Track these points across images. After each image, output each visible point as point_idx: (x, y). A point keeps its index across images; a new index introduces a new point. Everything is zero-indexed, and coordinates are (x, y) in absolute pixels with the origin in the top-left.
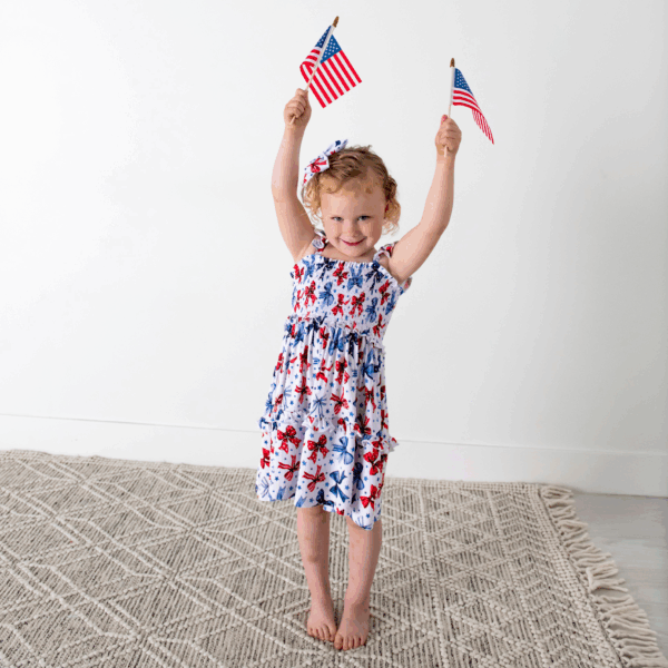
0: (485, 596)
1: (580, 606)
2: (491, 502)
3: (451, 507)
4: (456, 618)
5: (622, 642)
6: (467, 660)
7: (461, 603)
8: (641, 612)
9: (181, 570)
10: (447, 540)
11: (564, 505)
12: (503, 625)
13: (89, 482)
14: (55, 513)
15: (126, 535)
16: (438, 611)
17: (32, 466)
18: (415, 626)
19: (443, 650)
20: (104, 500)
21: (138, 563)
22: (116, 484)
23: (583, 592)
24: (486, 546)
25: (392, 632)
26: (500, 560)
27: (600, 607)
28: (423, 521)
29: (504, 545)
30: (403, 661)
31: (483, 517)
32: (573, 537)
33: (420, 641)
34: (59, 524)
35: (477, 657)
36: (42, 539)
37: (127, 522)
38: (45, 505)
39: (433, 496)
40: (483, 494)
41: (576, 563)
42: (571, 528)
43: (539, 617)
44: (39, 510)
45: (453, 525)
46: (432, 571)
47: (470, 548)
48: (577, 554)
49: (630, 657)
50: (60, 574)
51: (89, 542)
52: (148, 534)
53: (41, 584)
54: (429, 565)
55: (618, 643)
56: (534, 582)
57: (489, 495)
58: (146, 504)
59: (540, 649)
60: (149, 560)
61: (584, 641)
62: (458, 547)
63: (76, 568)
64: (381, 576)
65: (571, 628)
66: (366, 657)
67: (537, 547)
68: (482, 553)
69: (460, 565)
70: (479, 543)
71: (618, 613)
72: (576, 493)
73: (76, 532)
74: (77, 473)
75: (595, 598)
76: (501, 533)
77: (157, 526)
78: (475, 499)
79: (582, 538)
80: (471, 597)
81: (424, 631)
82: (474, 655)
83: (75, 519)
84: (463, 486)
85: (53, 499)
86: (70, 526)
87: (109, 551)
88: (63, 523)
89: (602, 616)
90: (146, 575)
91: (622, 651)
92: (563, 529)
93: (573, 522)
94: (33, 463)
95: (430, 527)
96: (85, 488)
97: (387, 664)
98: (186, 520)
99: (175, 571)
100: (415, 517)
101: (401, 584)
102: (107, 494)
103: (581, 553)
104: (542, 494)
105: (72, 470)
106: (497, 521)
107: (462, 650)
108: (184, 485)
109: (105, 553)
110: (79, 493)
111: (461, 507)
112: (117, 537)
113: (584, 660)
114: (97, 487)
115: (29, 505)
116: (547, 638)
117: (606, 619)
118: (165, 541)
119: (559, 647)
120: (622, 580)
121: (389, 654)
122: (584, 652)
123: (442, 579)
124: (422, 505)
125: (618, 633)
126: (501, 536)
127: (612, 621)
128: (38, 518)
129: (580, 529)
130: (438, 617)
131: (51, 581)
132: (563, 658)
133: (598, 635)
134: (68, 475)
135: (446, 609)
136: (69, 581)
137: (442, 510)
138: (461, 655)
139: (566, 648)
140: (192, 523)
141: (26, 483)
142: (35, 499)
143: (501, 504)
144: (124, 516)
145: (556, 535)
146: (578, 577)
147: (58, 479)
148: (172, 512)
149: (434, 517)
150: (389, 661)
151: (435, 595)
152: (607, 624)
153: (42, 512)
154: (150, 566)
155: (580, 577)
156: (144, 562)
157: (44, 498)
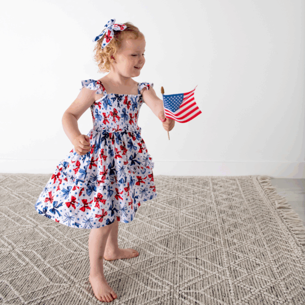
0: (236, 211)
1: (273, 213)
2: (238, 182)
3: (222, 184)
4: (224, 218)
5: (289, 223)
6: (229, 231)
7: (226, 213)
8: (297, 214)
10: (221, 195)
11: (266, 182)
12: (243, 219)
16: (217, 216)
18: (208, 221)
19: (219, 228)
23: (274, 208)
24: (236, 196)
25: (200, 223)
26: (241, 200)
27: (280, 213)
28: (212, 189)
29: (243, 196)
30: (204, 232)
31: (235, 187)
32: (270, 192)
33: (210, 225)
35: (233, 229)
39: (215, 181)
40: (235, 180)
41: (271, 200)
42: (269, 189)
43: (257, 217)
45: (223, 190)
46: (215, 204)
47: (230, 197)
48: (271, 197)
49: (292, 228)
54: (214, 202)
55: (287, 223)
56: (255, 206)
57: (237, 180)
59: (257, 226)
61: (274, 223)
62: (225, 196)
64: (195, 206)
65: (269, 220)
66: (190, 231)
67: (256, 196)
68: (234, 198)
69: (226, 202)
70: (233, 195)
71: (288, 214)
72: (272, 178)
75: (279, 210)
76: (242, 191)
78: (232, 181)
79: (274, 192)
80: (230, 212)
81: (212, 222)
82: (232, 229)
84: (227, 178)
89: (281, 215)
91: (289, 226)
92: (266, 189)
93: (270, 187)
95: (214, 190)
97: (198, 233)
100: (208, 188)
101: (203, 209)
103: (273, 196)
104: (258, 179)
106: (240, 188)
107: (227, 227)
111: (226, 184)
113: (274, 229)
116: (260, 223)
117: (282, 216)
119: (264, 226)
120: (289, 205)
121: (198, 229)
122: (274, 227)
123: (219, 207)
124: (211, 184)
125: (287, 220)
126: (242, 193)
127: (285, 217)
129: (273, 189)
130: (217, 218)
132: (266, 229)
133: (280, 221)
135: (221, 215)
137: (219, 185)
138: (226, 229)
139: (267, 226)
143: (242, 183)
145: (263, 191)
146: (272, 204)
149: (215, 187)
150: (198, 232)
151: (216, 211)
152: (283, 218)
155: (273, 204)
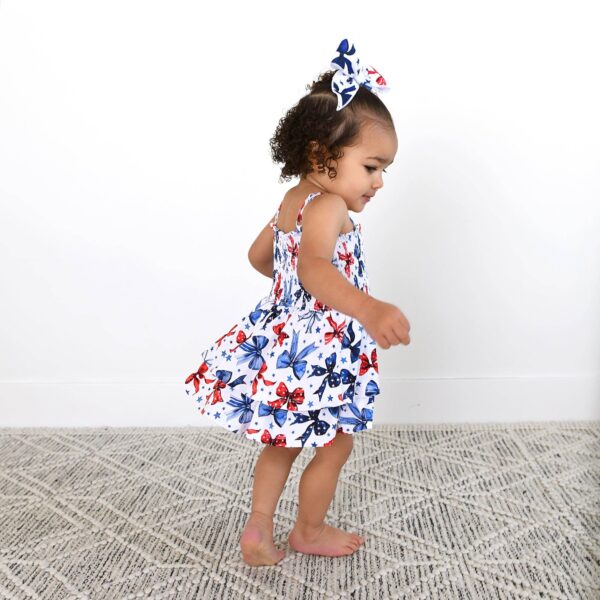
9: (226, 554)
13: (102, 453)
14: (55, 492)
15: (148, 512)
17: (33, 441)
20: (120, 473)
21: (164, 547)
22: (134, 453)
34: (59, 505)
36: (32, 525)
37: (148, 496)
38: (41, 483)
44: (34, 490)
50: (52, 571)
51: (98, 525)
52: (178, 510)
53: (23, 587)
58: (174, 473)
60: (181, 543)
63: (77, 560)
73: (80, 513)
74: (87, 445)
77: (190, 497)
83: (80, 498)
85: (53, 477)
86: (72, 508)
87: (124, 535)
88: (64, 503)
90: (178, 565)
94: (34, 438)
96: (96, 460)
98: (226, 487)
99: (218, 557)
102: (122, 465)
105: (81, 442)
108: (220, 447)
109: (120, 539)
110: (87, 467)
112: (136, 515)
114: (111, 459)
115: (22, 485)
118: (200, 516)
128: (31, 499)
131: (38, 582)
134: (76, 447)
136: (65, 580)
140: (235, 491)
141: (21, 460)
142: (30, 478)
144: (145, 489)
147: (61, 454)
148: (207, 479)
153: (37, 492)
154: (184, 552)
156: (175, 546)
157: (42, 477)
